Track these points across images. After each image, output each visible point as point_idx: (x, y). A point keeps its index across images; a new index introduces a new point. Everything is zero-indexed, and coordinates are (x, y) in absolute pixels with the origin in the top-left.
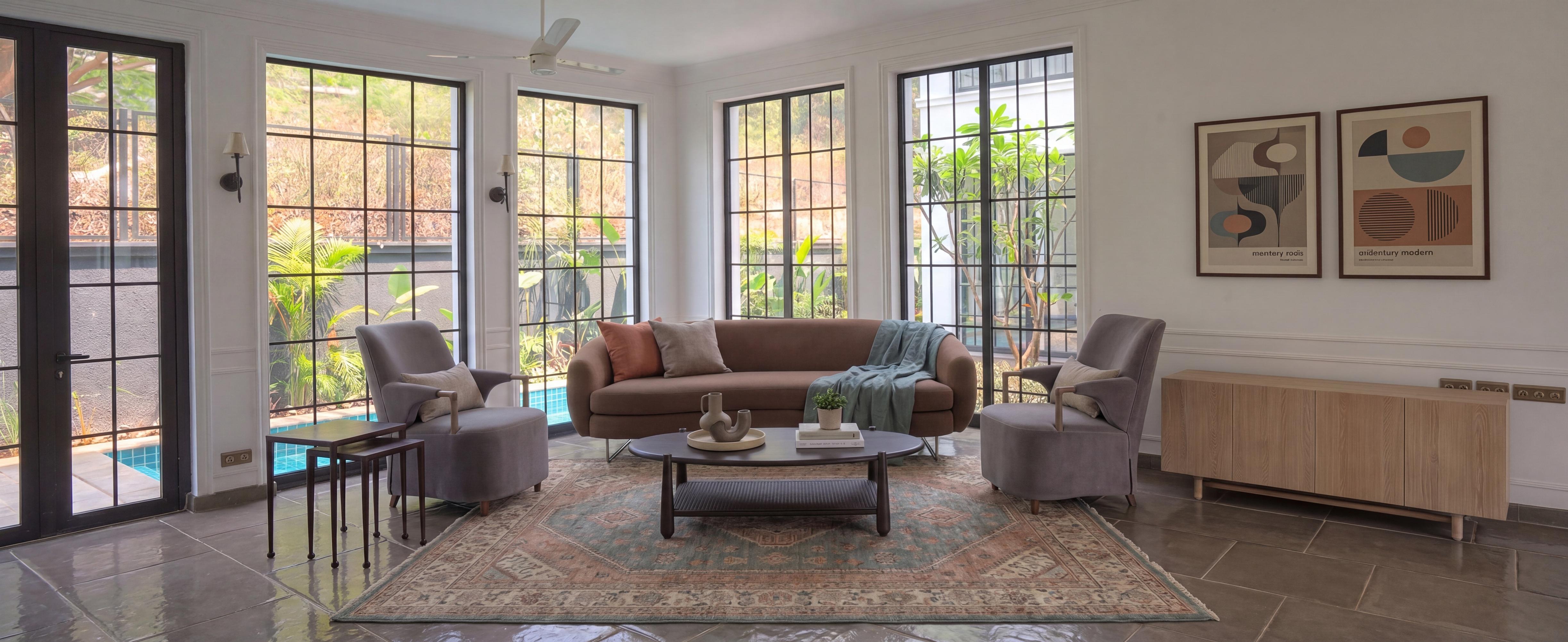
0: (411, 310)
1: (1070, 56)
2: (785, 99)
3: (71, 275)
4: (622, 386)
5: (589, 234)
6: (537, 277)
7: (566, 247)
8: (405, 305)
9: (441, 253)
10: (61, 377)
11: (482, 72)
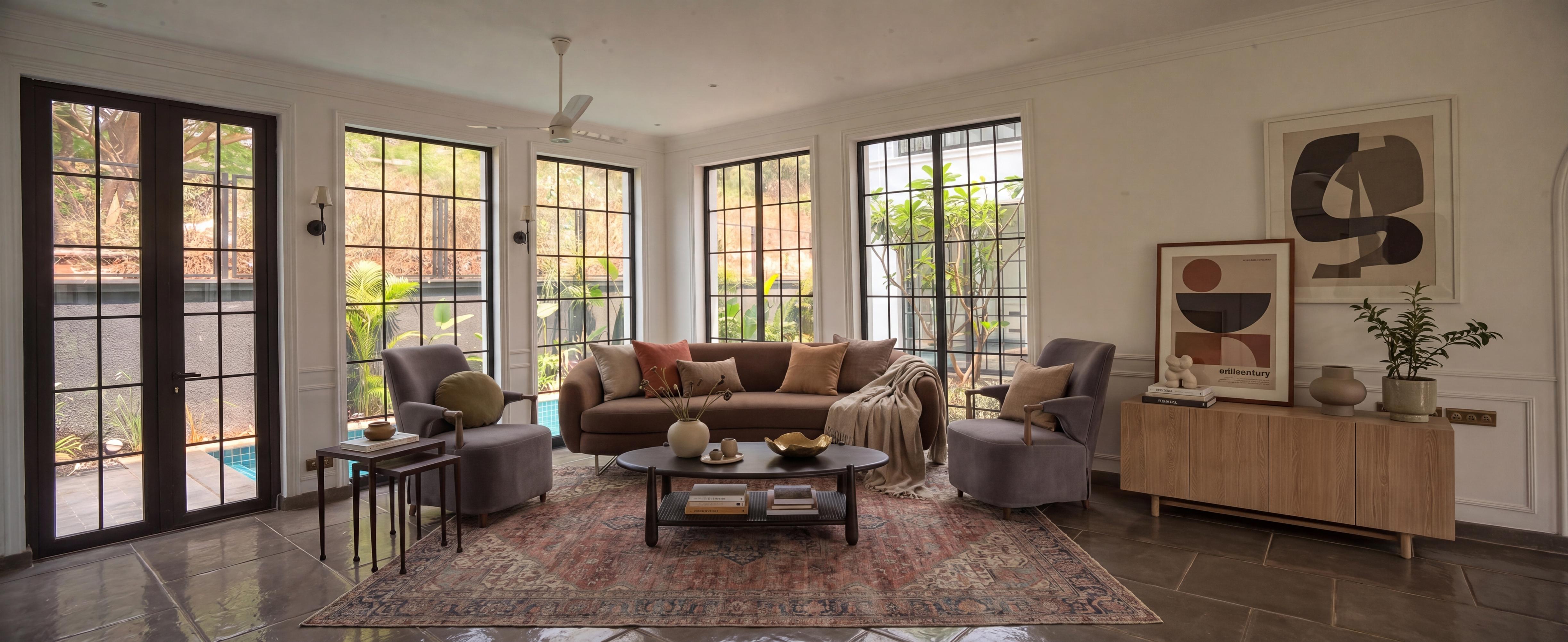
0: (453, 334)
1: (1018, 125)
2: (758, 162)
3: (185, 306)
4: (610, 406)
5: (596, 270)
6: (552, 307)
7: (575, 283)
8: (448, 330)
9: (474, 288)
10: (177, 391)
11: (506, 140)
